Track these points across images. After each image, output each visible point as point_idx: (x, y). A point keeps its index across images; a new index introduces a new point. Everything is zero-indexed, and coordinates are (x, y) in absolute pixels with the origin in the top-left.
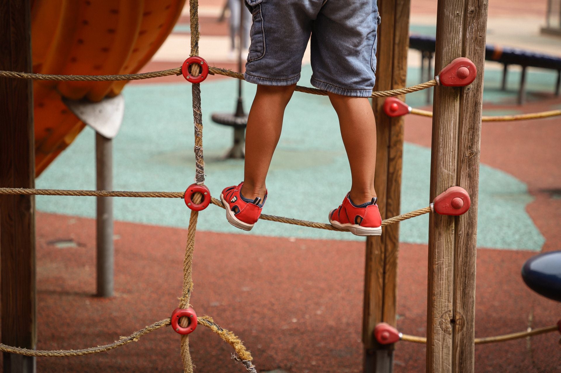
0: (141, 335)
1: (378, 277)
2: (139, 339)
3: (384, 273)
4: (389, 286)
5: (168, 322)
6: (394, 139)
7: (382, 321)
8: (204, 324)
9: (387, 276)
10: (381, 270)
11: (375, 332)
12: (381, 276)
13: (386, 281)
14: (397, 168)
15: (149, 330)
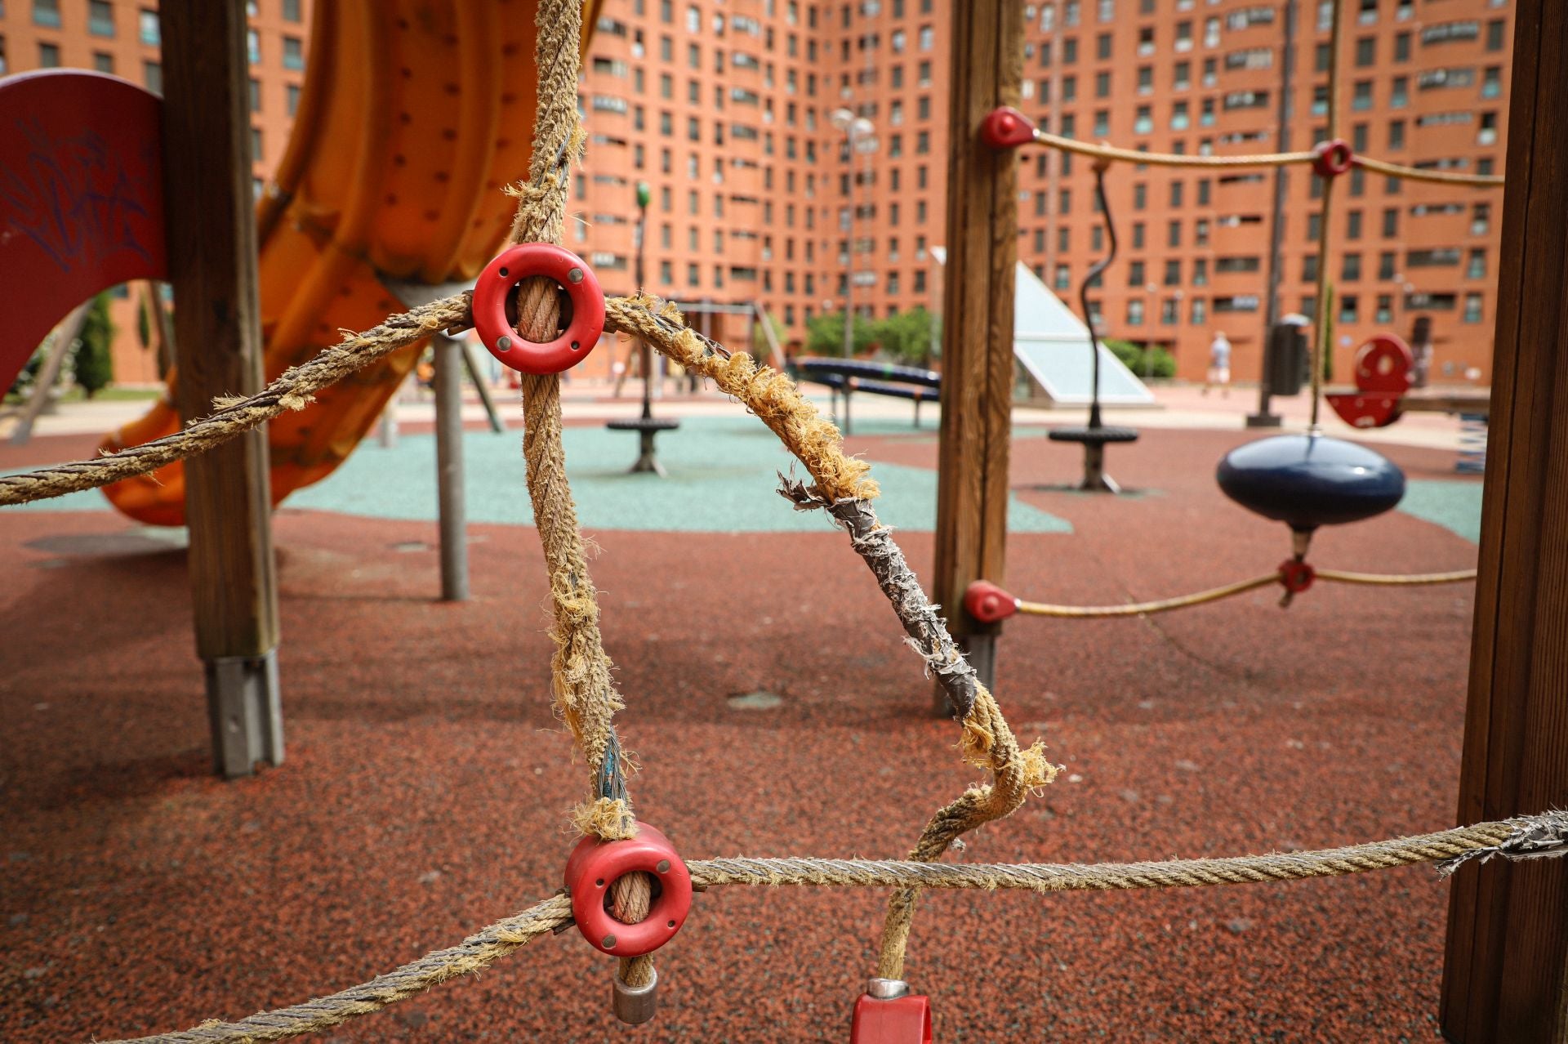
0: (320, 375)
1: (973, 489)
2: (311, 398)
3: (984, 479)
4: (993, 506)
5: (458, 310)
6: (1002, 199)
7: (980, 577)
8: (638, 324)
9: (990, 485)
10: (979, 473)
11: (970, 600)
12: (977, 485)
13: (989, 495)
14: (1009, 260)
15: (357, 351)
